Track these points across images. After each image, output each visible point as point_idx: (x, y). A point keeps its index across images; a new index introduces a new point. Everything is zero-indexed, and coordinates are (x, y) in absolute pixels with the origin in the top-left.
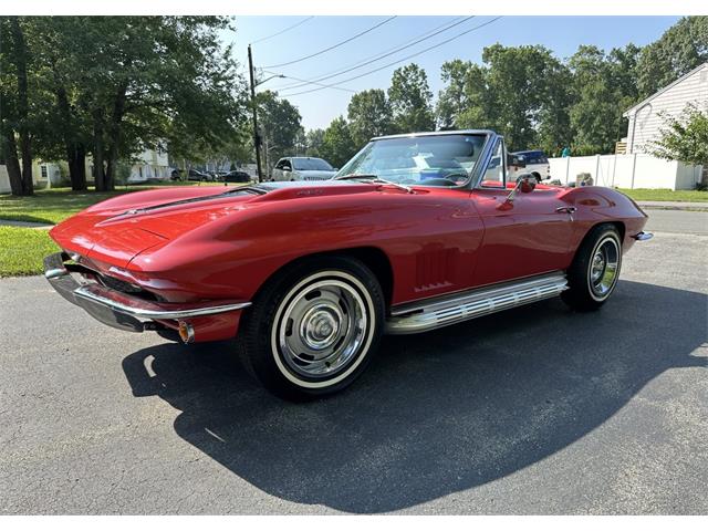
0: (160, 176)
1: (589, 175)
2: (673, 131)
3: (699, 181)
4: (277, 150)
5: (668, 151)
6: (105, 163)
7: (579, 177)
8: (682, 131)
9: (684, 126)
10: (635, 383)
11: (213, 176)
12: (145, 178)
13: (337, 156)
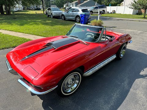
0: (21, 9)
1: (115, 11)
2: (134, 2)
3: (137, 12)
4: (46, 2)
5: (132, 7)
6: (8, 8)
7: (113, 11)
8: (136, 3)
9: (136, 1)
10: (130, 84)
11: (32, 9)
12: (17, 10)
13: (60, 3)
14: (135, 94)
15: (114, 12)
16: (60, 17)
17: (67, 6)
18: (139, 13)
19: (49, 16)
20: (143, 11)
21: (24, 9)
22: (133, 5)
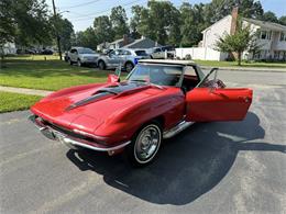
1: (190, 55)
2: (219, 41)
3: (227, 58)
5: (218, 48)
7: (186, 56)
8: (222, 41)
14: (244, 159)
15: (189, 57)
16: (95, 64)
17: (104, 47)
18: (230, 59)
19: (72, 63)
20: (235, 54)
21: (19, 52)
22: (219, 45)
